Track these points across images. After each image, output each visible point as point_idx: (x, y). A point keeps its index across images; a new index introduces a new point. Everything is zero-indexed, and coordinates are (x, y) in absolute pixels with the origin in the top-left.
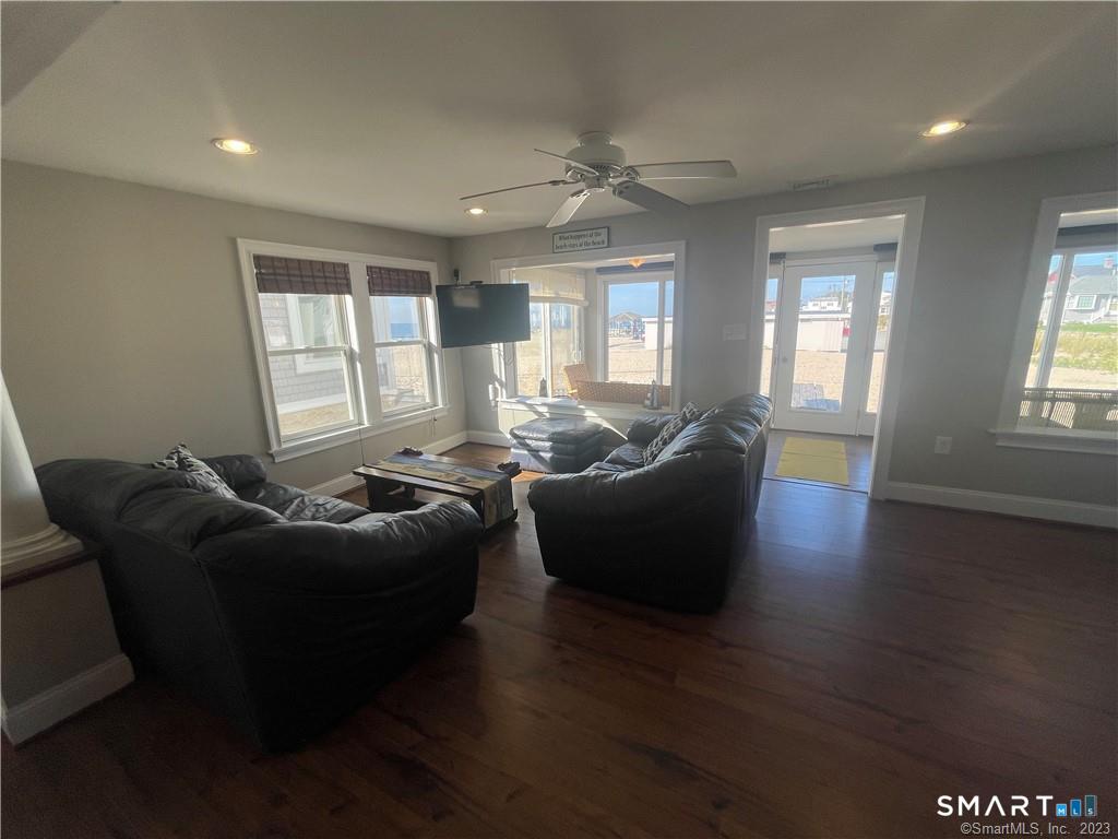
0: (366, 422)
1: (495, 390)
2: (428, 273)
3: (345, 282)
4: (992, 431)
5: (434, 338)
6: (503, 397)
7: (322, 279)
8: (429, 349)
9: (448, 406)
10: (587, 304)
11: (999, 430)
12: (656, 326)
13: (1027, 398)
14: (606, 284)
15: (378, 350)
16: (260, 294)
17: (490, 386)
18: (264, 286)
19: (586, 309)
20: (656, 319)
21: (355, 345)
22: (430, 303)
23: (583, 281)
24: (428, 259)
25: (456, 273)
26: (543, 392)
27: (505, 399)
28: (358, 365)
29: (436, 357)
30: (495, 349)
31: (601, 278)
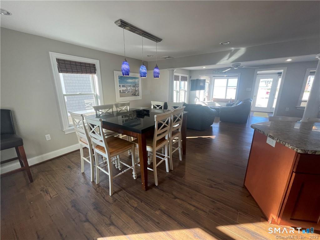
1: (196, 100)
2: (187, 77)
3: (179, 79)
4: (296, 107)
5: (186, 89)
7: (177, 78)
8: (185, 91)
10: (210, 83)
11: (297, 106)
14: (214, 79)
15: (181, 91)
17: (195, 99)
21: (178, 90)
22: (186, 83)
23: (209, 78)
24: (187, 74)
25: (191, 77)
26: (204, 100)
27: (198, 101)
28: (178, 93)
29: (186, 93)
30: (197, 92)
31: (213, 78)
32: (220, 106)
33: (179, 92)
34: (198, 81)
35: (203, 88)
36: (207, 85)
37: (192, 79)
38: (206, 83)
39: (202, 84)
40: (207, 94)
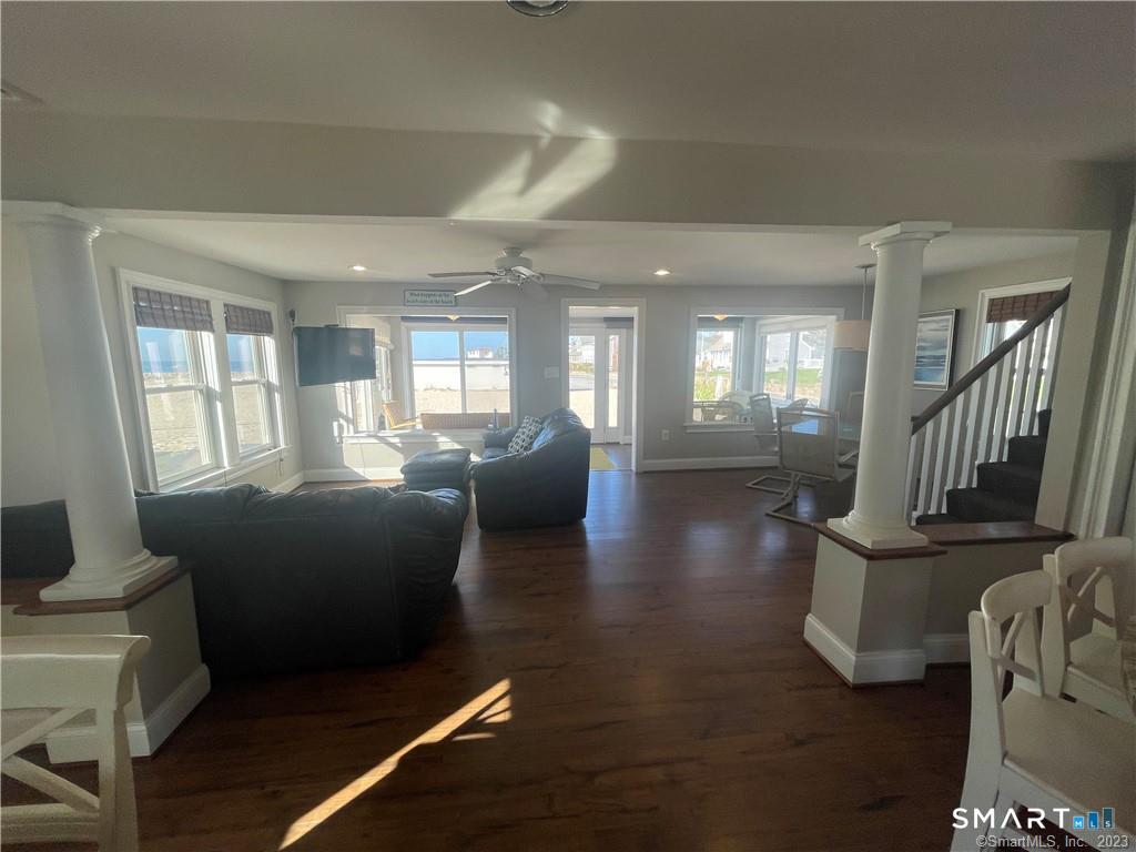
0: (226, 463)
1: (341, 426)
2: (269, 314)
3: (209, 319)
5: (273, 377)
6: (348, 431)
7: (191, 315)
8: (269, 388)
9: (290, 446)
10: (392, 347)
12: (459, 368)
13: (697, 407)
14: (409, 330)
15: (234, 388)
16: (138, 328)
17: (335, 424)
18: (141, 319)
19: (391, 352)
20: (458, 363)
21: (215, 384)
22: (269, 343)
23: (388, 326)
24: (270, 300)
25: (292, 314)
26: (382, 426)
27: (352, 434)
28: (219, 405)
29: (277, 396)
30: (340, 387)
31: (405, 325)
32: (457, 447)
33: (226, 396)
34: (334, 334)
35: (365, 369)
36: (381, 354)
37: (297, 323)
38: (377, 347)
39: (355, 351)
40: (386, 396)
